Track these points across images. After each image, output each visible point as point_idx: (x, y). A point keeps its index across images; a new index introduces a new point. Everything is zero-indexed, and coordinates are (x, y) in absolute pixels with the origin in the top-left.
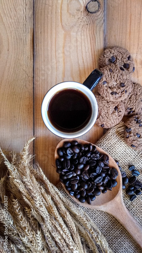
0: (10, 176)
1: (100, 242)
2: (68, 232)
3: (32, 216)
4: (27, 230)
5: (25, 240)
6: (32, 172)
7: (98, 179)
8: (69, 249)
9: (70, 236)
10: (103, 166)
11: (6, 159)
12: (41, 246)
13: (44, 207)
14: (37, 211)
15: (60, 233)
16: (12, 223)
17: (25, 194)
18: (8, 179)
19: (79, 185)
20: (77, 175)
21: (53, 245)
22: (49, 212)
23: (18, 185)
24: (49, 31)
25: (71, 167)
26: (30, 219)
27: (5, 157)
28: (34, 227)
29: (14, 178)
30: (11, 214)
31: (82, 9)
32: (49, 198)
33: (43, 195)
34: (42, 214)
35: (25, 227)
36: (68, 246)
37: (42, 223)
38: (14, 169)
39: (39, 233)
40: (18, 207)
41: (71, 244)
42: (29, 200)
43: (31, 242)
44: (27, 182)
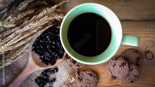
0: (48, 8)
1: (9, 61)
2: (15, 42)
3: (24, 21)
4: (15, 18)
5: (10, 17)
6: (50, 21)
7: (48, 53)
8: (5, 43)
9: (12, 44)
10: (56, 56)
11: (58, 5)
12: (6, 27)
13: (29, 28)
14: (27, 24)
15: (14, 38)
16: (20, 9)
17: (37, 17)
18: (46, 7)
19: (43, 43)
20: (49, 41)
21: (6, 34)
22: (26, 31)
23: (42, 12)
24: (135, 30)
25: (53, 37)
26: (22, 20)
27: (59, 5)
28: (18, 23)
29: (47, 10)
30: (25, 9)
31: (148, 49)
32: (35, 31)
33: (37, 27)
34: (25, 27)
35: (17, 17)
36: (6, 43)
37: (20, 27)
38: (52, 10)
39: (14, 25)
40: (30, 13)
41: (8, 44)
42: (34, 19)
43: (8, 21)
44: (44, 18)
